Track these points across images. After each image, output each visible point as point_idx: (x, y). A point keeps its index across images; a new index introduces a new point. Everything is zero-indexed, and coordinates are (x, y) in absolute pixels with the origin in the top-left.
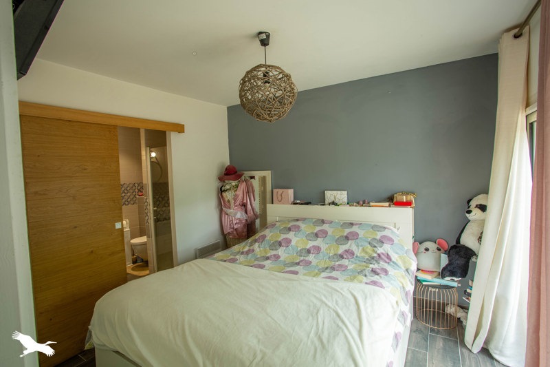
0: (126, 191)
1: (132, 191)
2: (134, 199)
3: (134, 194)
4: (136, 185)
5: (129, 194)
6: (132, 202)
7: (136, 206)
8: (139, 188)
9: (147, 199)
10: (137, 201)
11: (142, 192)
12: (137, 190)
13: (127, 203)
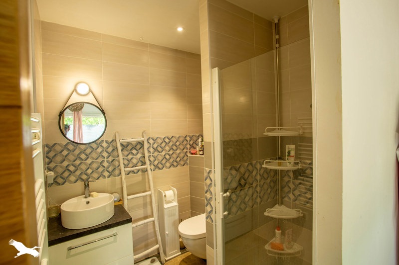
0: (174, 148)
1: (182, 147)
2: (185, 158)
3: (185, 151)
4: (188, 139)
5: (178, 151)
6: (182, 163)
7: (187, 167)
8: (191, 142)
9: (210, 172)
10: (188, 162)
11: (195, 148)
12: (188, 146)
13: (175, 164)
